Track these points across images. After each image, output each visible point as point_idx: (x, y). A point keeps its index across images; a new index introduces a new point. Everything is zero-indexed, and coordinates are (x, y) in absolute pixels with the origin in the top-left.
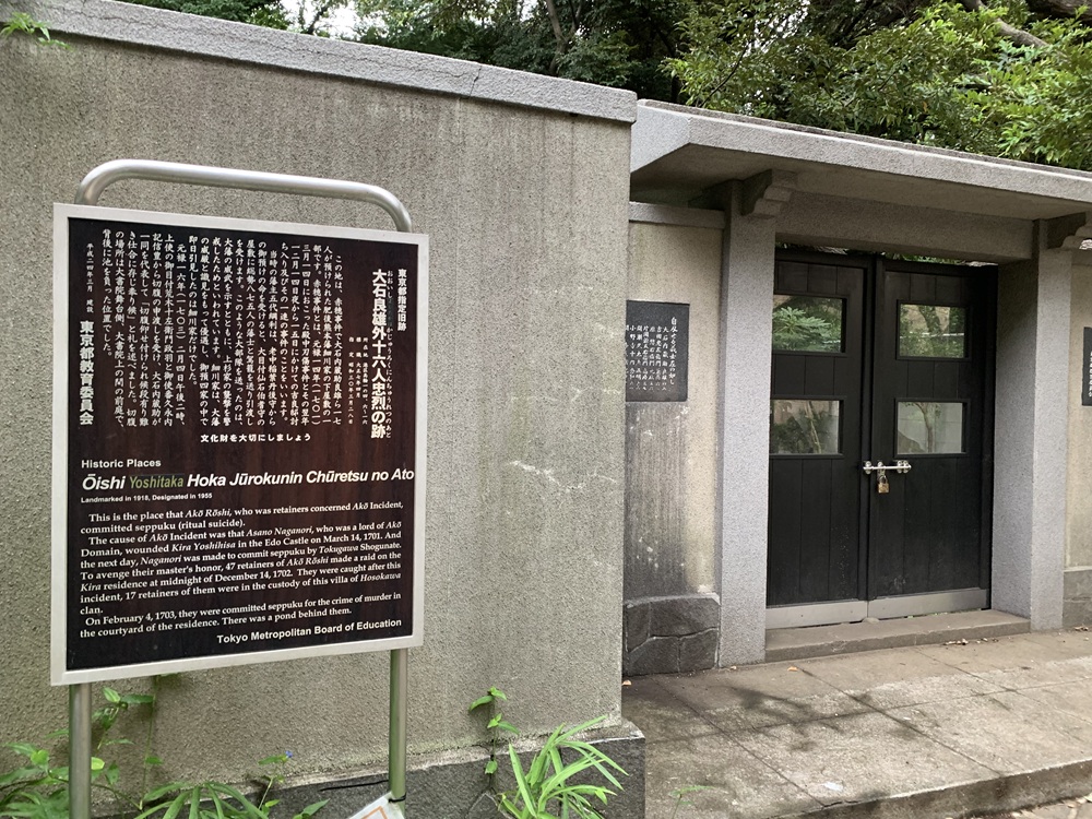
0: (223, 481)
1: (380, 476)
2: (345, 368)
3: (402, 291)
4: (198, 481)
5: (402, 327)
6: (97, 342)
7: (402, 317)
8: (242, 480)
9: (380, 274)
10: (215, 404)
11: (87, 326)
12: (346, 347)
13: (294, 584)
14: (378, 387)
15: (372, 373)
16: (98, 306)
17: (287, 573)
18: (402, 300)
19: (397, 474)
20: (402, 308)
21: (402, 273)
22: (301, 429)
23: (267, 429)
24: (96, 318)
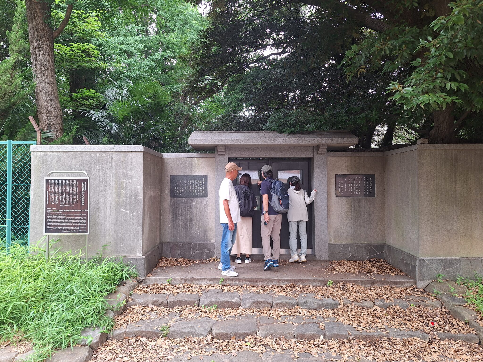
0: (63, 211)
1: (83, 211)
2: (78, 196)
3: (86, 185)
4: (60, 211)
5: (86, 190)
6: (49, 194)
7: (86, 189)
8: (65, 211)
9: (83, 183)
10: (62, 201)
11: (47, 192)
12: (78, 193)
13: (72, 225)
14: (83, 198)
15: (82, 196)
16: (49, 189)
17: (71, 223)
18: (86, 186)
19: (85, 210)
20: (86, 187)
21: (86, 183)
22: (73, 204)
23: (68, 204)
24: (48, 191)
